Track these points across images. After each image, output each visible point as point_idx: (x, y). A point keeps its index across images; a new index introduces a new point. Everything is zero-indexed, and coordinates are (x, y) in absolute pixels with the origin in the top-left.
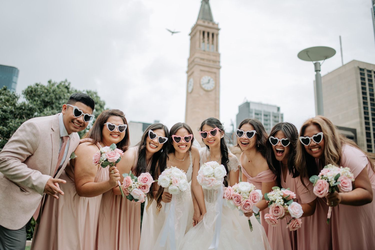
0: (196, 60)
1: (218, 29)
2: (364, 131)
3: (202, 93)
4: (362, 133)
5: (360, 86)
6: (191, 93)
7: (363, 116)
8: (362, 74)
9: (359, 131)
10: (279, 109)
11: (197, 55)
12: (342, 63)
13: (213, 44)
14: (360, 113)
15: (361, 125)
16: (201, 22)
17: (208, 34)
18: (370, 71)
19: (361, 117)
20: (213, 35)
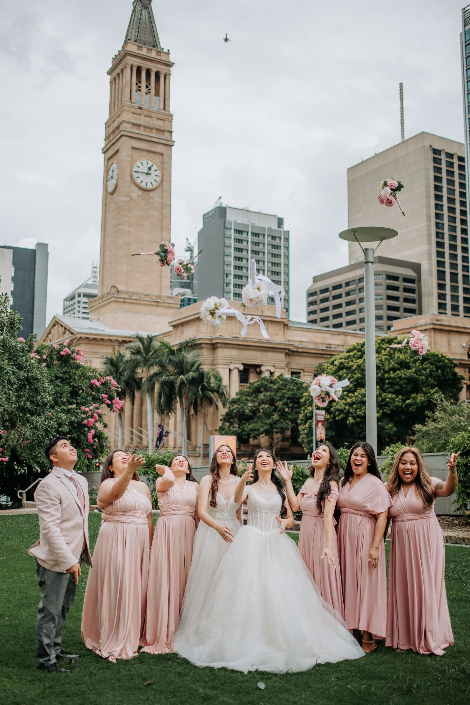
0: (124, 126)
1: (169, 65)
2: (435, 268)
3: (136, 193)
4: (430, 272)
5: (432, 183)
6: (112, 193)
7: (434, 239)
8: (437, 161)
9: (425, 268)
10: (280, 222)
11: (126, 116)
12: (403, 137)
13: (157, 94)
14: (429, 235)
15: (430, 259)
16: (132, 48)
17: (148, 72)
18: (450, 156)
19: (429, 243)
20: (157, 74)
